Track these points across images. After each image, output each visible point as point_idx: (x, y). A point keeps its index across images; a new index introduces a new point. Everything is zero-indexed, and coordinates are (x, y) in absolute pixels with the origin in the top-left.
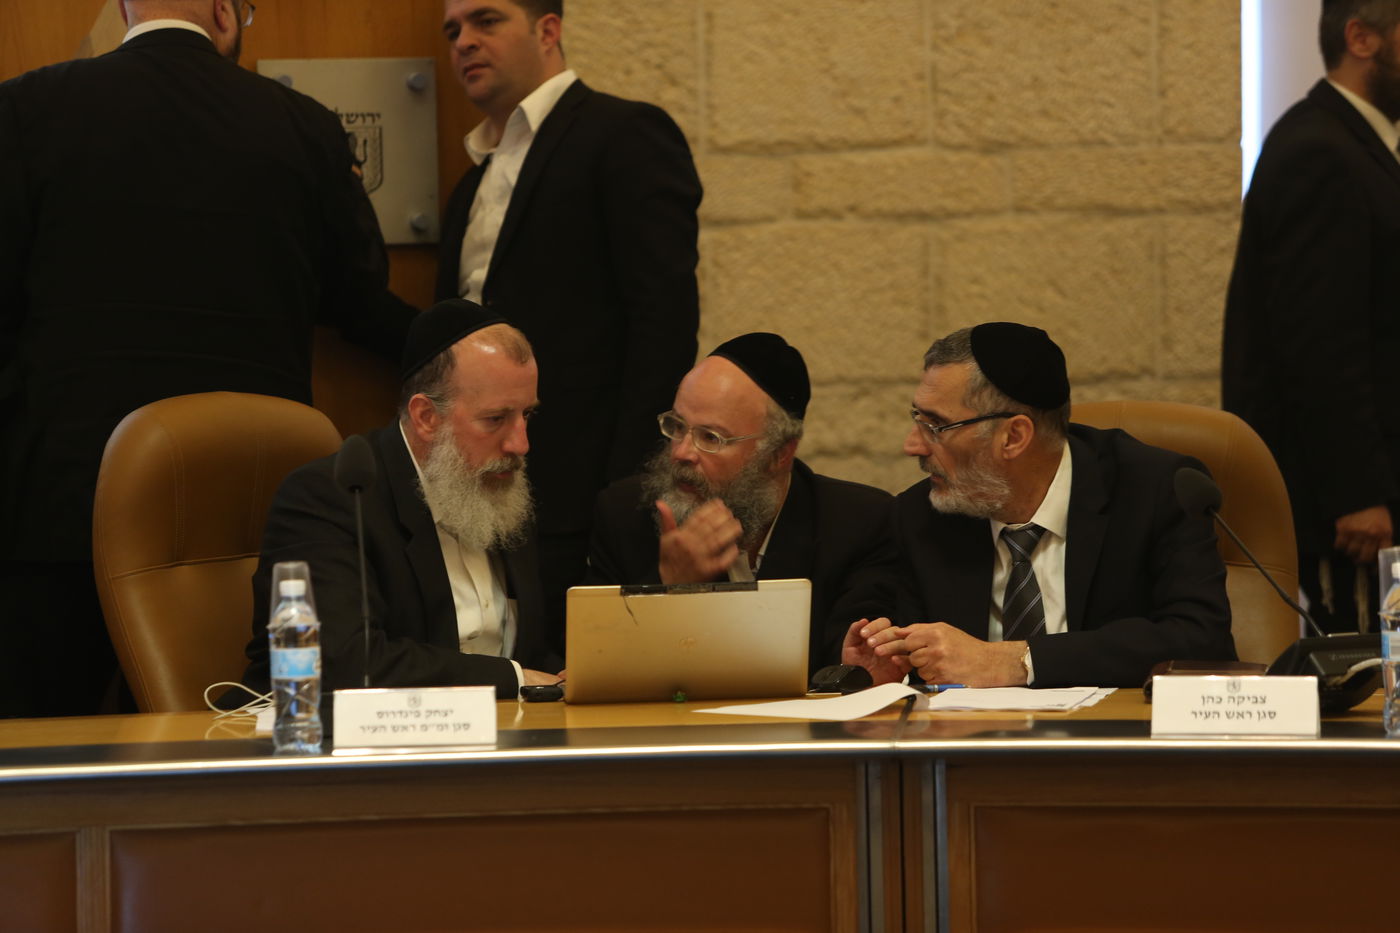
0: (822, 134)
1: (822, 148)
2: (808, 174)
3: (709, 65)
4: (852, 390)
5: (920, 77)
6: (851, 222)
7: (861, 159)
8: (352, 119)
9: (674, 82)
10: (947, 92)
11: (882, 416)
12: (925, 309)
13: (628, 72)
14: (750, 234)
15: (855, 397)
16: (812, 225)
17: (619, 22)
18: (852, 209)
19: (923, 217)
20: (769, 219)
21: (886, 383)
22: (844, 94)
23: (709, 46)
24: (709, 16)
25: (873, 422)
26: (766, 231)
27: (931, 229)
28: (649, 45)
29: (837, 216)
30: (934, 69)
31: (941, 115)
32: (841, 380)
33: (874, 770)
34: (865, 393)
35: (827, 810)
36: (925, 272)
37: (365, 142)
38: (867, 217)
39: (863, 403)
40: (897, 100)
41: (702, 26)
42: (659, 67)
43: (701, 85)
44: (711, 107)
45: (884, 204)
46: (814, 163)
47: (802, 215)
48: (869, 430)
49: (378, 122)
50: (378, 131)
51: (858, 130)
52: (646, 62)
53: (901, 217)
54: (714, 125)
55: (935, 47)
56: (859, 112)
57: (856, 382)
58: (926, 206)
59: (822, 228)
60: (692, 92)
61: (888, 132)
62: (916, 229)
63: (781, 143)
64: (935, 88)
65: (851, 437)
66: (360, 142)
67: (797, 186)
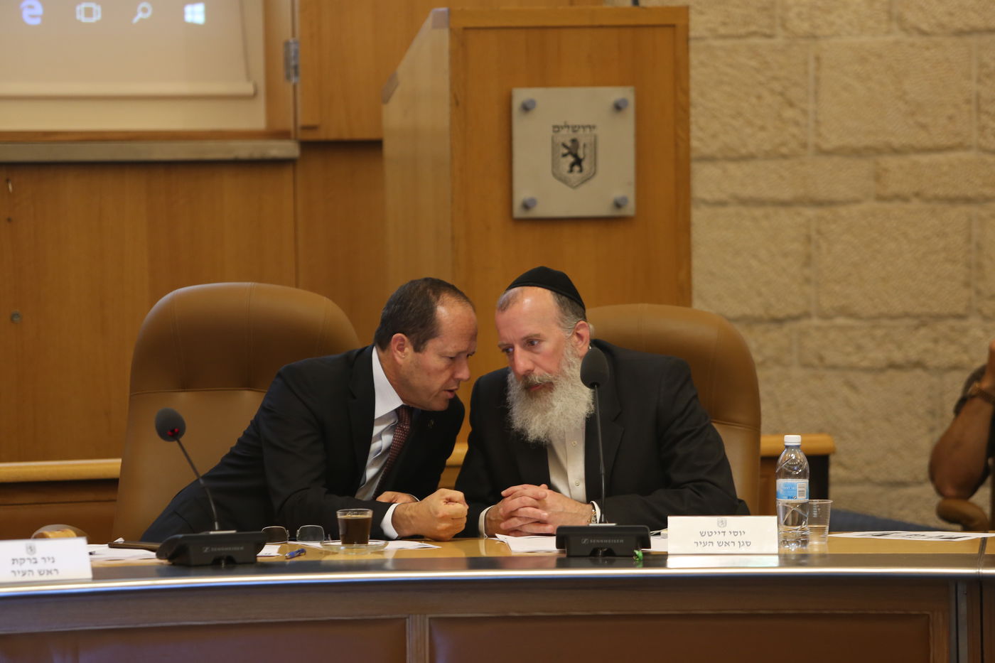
0: (896, 142)
1: (896, 151)
2: (886, 170)
3: (816, 92)
4: (915, 322)
5: (968, 102)
6: (916, 204)
7: (924, 159)
8: (576, 129)
9: (791, 104)
10: (987, 113)
11: (936, 341)
12: (969, 266)
13: (759, 97)
14: (843, 211)
15: (917, 328)
16: (887, 206)
17: (753, 63)
18: (917, 195)
19: (968, 200)
20: (857, 201)
21: (939, 317)
22: (913, 114)
23: (817, 80)
24: (818, 59)
25: (930, 345)
26: (855, 210)
27: (974, 210)
28: (775, 78)
29: (905, 199)
30: (978, 96)
31: (982, 129)
32: (906, 315)
33: (961, 588)
34: (924, 324)
35: (928, 616)
36: (969, 239)
37: (585, 145)
38: (928, 200)
39: (923, 331)
40: (951, 118)
41: (812, 65)
42: (781, 94)
43: (811, 107)
44: (817, 122)
45: (940, 191)
46: (891, 162)
47: (880, 198)
48: (926, 351)
49: (595, 132)
50: (593, 138)
51: (923, 139)
52: (772, 92)
53: (952, 201)
54: (819, 135)
55: (979, 81)
56: (923, 127)
57: (917, 316)
58: (970, 193)
59: (895, 208)
60: (805, 112)
61: (943, 141)
62: (964, 208)
63: (867, 148)
64: (979, 110)
65: (913, 355)
66: (581, 145)
67: (877, 178)
